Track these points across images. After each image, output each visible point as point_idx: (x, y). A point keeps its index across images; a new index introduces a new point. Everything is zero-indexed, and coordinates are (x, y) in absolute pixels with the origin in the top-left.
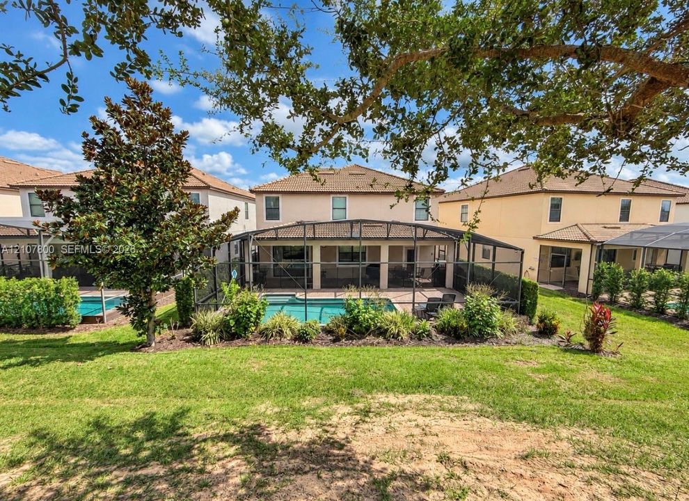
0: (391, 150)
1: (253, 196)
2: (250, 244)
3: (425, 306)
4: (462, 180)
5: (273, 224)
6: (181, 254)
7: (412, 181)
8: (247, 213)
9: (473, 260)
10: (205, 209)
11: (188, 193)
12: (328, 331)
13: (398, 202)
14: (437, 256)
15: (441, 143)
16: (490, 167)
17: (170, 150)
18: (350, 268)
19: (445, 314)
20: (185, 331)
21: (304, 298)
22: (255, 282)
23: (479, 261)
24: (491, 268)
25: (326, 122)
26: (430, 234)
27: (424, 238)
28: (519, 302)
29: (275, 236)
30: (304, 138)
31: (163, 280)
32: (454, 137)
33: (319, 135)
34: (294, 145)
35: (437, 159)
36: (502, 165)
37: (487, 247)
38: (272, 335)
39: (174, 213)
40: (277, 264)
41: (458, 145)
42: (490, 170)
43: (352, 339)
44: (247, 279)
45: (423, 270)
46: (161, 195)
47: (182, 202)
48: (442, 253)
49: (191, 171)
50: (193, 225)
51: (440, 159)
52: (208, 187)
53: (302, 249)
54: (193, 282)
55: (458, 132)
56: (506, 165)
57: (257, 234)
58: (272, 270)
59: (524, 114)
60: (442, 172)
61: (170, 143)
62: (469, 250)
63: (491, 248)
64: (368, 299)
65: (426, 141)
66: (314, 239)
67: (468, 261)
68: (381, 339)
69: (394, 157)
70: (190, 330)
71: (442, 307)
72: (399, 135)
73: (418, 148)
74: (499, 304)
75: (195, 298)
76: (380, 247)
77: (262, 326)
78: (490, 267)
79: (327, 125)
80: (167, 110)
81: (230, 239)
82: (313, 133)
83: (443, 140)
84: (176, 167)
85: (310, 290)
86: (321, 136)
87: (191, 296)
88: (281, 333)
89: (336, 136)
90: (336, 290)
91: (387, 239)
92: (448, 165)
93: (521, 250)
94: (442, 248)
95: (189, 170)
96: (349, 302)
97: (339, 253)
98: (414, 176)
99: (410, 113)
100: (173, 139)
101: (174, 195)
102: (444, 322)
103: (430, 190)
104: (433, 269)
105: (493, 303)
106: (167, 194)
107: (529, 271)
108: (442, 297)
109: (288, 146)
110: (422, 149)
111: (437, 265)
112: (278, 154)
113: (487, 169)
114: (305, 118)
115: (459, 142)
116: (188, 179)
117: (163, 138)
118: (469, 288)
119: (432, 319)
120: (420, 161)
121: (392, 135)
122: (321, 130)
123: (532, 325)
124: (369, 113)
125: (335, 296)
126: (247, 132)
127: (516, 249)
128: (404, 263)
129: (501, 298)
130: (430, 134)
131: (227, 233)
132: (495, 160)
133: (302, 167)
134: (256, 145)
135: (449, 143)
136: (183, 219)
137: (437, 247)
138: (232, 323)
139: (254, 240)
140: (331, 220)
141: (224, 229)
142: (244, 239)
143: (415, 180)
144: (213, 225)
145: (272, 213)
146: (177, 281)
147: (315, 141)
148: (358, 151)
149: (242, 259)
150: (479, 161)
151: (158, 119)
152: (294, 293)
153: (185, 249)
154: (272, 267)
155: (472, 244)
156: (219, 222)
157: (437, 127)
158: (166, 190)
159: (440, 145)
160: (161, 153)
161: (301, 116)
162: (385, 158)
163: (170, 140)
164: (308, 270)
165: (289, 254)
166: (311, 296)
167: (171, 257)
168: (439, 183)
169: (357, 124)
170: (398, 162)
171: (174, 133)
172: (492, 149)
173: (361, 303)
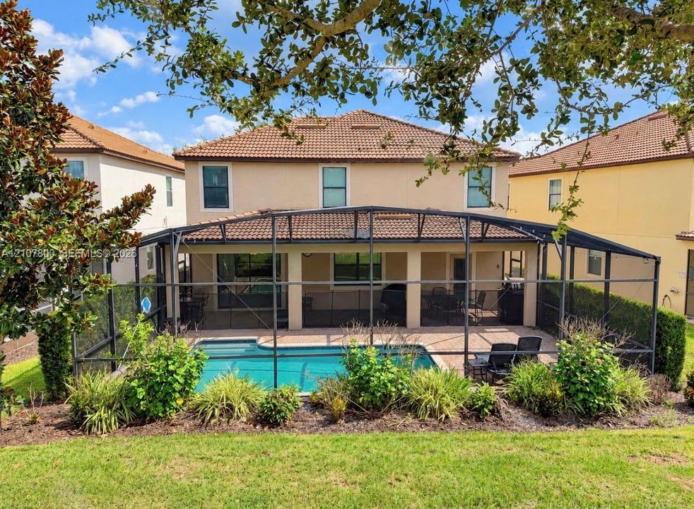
0: (419, 83)
1: (181, 165)
2: (175, 251)
3: (486, 359)
4: (543, 135)
5: (218, 215)
6: (49, 269)
7: (454, 138)
8: (170, 195)
9: (572, 276)
10: (92, 187)
11: (62, 159)
12: (316, 405)
13: (430, 173)
14: (507, 271)
15: (504, 70)
16: (592, 111)
17: (29, 85)
18: (354, 292)
19: (523, 373)
20: (54, 408)
21: (272, 345)
22: (183, 319)
23: (584, 277)
24: (603, 291)
25: (301, 32)
26: (494, 232)
27: (483, 239)
28: (653, 351)
29: (220, 237)
30: (262, 62)
31: (16, 316)
32: (528, 59)
33: (290, 56)
34: (244, 74)
35: (499, 98)
36: (612, 107)
37: (596, 253)
38: (213, 416)
39: (35, 196)
40: (225, 287)
41: (534, 74)
42: (592, 116)
43: (358, 418)
44: (170, 315)
45: (482, 295)
46: (14, 164)
47: (50, 175)
48: (516, 265)
49: (69, 121)
50: (70, 216)
51: (504, 97)
52: (98, 151)
53: (269, 259)
54: (70, 320)
55: (535, 50)
56: (619, 107)
57: (188, 233)
58: (216, 298)
59: (647, 21)
60: (509, 121)
61: (29, 71)
62: (563, 258)
63: (603, 255)
64: (385, 347)
65: (478, 67)
66: (288, 241)
67: (562, 278)
68: (410, 419)
69: (423, 95)
70: (67, 407)
71: (517, 361)
72: (431, 57)
73: (465, 80)
74: (617, 355)
75: (74, 349)
76: (405, 255)
77: (197, 398)
78: (600, 288)
79: (304, 37)
80: (25, 14)
81: (138, 241)
82: (279, 52)
83: (508, 65)
84: (41, 113)
85: (283, 331)
86: (293, 58)
87: (66, 344)
88: (229, 410)
89: (320, 57)
90: (330, 330)
91: (418, 240)
92: (518, 109)
93: (655, 258)
94: (516, 255)
95: (64, 120)
96: (353, 351)
97: (336, 266)
98: (458, 129)
99: (449, 17)
100: (36, 64)
101: (37, 162)
102: (521, 388)
103: (487, 152)
104: (500, 293)
105: (607, 352)
106: (23, 162)
107: (670, 294)
108: (516, 343)
109: (235, 76)
110: (471, 81)
111: (508, 284)
112: (216, 89)
113: (586, 115)
114: (264, 27)
115: (537, 67)
116: (62, 136)
117: (19, 63)
118: (564, 325)
119: (500, 382)
120: (468, 102)
121: (419, 57)
122: (293, 47)
123: (676, 391)
124: (376, 19)
125: (329, 341)
126: (162, 50)
127: (645, 256)
128: (448, 282)
129: (622, 343)
130: (486, 56)
131: (131, 232)
132: (601, 99)
133: (262, 113)
134: (177, 74)
135: (519, 70)
136: (51, 206)
137: (507, 254)
138: (141, 393)
139: (181, 243)
140: (320, 208)
141: (128, 225)
142: (164, 241)
143: (460, 135)
144: (108, 217)
145: (216, 196)
146: (41, 317)
147: (283, 67)
148: (359, 86)
149: (160, 277)
150: (571, 101)
151: (9, 30)
152: (255, 338)
153: (56, 260)
154: (216, 291)
155: (569, 248)
156: (117, 212)
157: (498, 43)
158: (22, 155)
159: (502, 75)
160: (14, 89)
161: (256, 22)
162: (408, 98)
163: (30, 66)
164: (279, 296)
165: (246, 268)
166: (286, 341)
167: (31, 273)
168: (504, 140)
169: (356, 37)
170: (430, 104)
171: (37, 55)
172: (595, 81)
173: (372, 352)
